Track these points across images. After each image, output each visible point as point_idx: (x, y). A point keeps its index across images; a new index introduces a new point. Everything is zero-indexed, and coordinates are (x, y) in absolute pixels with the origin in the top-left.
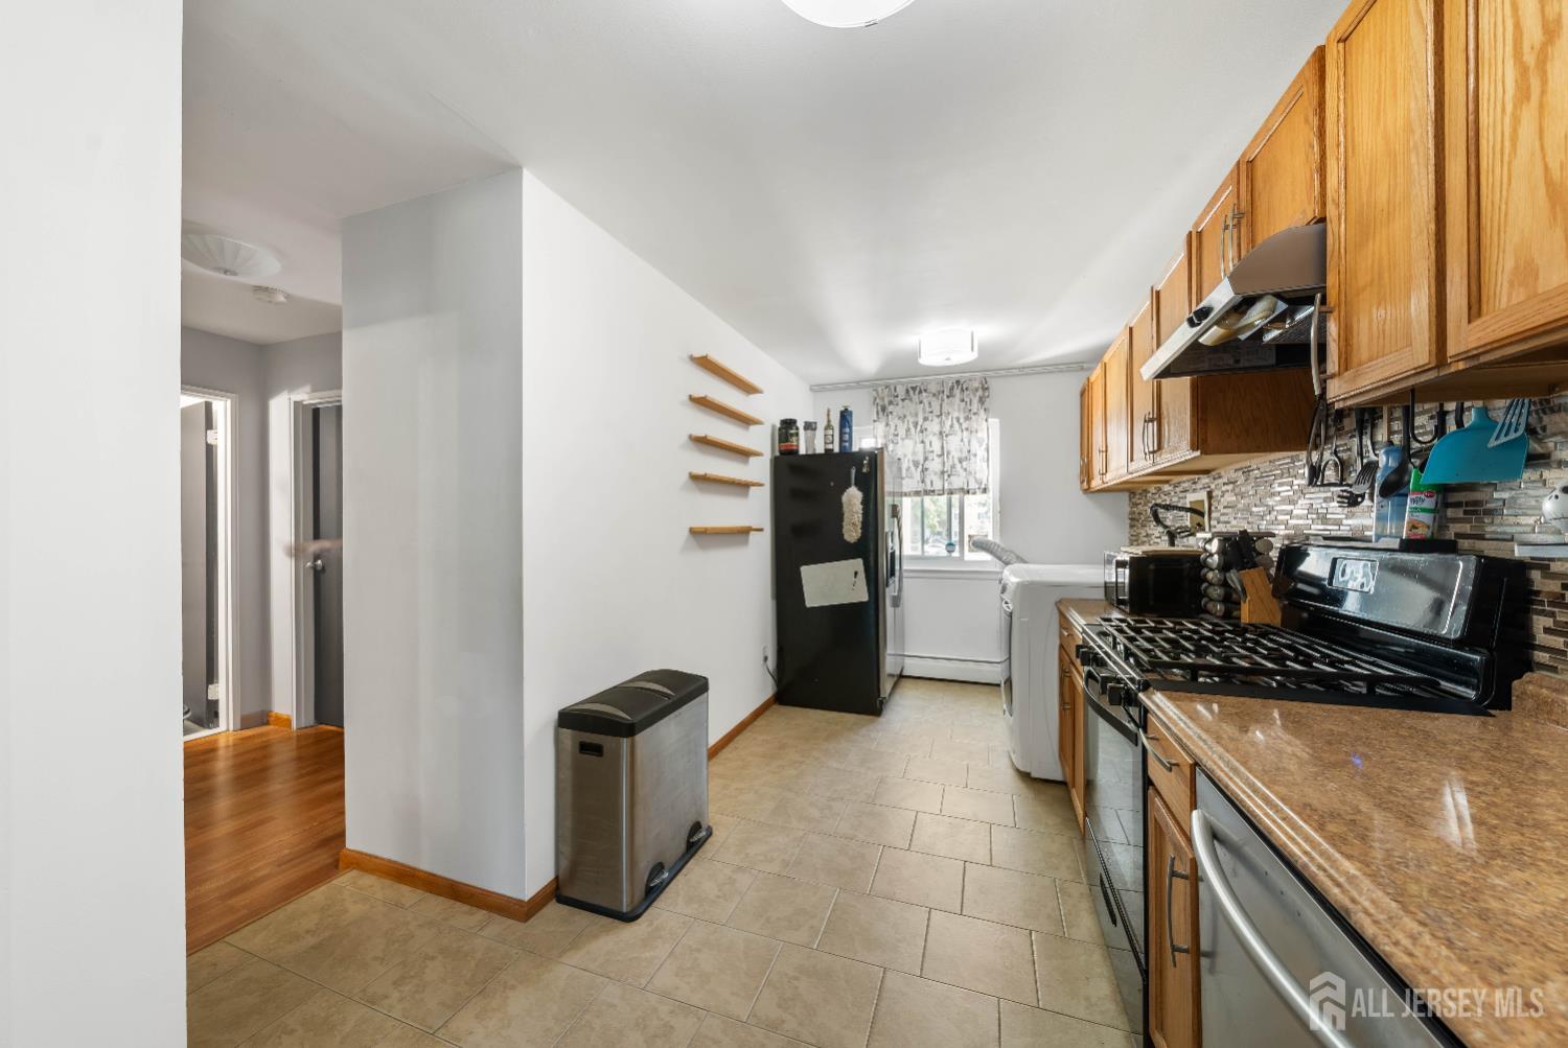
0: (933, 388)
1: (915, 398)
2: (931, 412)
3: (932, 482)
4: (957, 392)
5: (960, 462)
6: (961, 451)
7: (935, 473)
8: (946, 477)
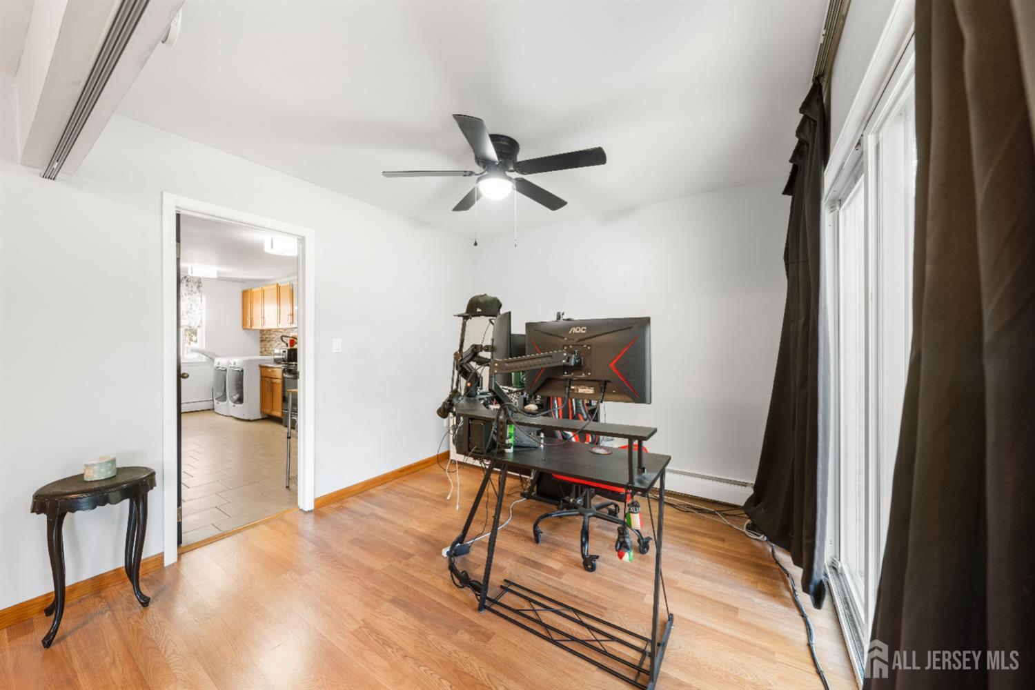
4: (184, 281)
5: (187, 313)
6: (187, 308)
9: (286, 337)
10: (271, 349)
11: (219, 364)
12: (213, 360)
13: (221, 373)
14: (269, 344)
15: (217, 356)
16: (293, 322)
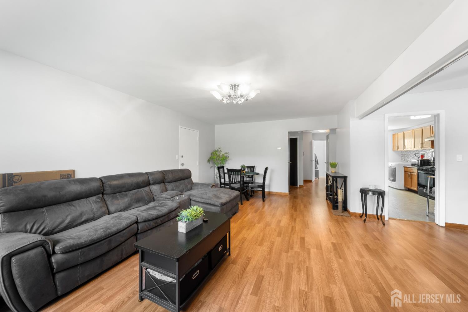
9: (418, 154)
10: (409, 159)
14: (407, 157)
16: (423, 147)
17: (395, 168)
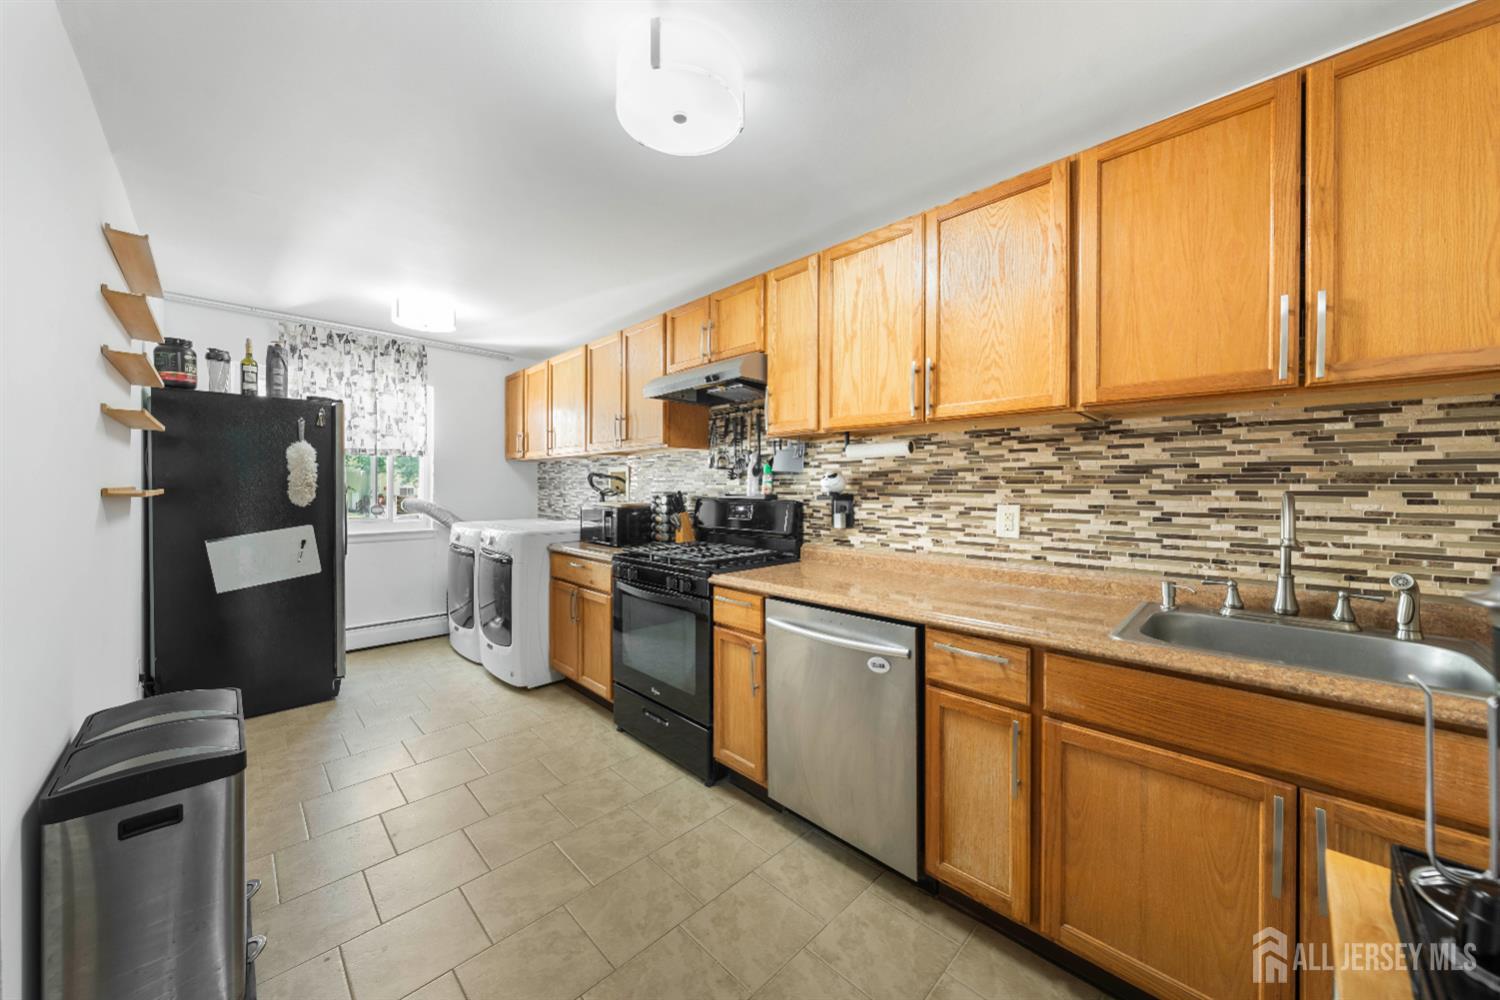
0: (364, 341)
1: (340, 346)
2: (361, 366)
3: (362, 441)
4: (392, 351)
5: (397, 423)
6: (397, 412)
7: (367, 432)
8: (379, 437)
9: (600, 476)
10: (561, 503)
11: (458, 539)
12: (448, 527)
13: (464, 558)
14: (557, 493)
15: (457, 519)
16: (627, 438)
17: (510, 562)
